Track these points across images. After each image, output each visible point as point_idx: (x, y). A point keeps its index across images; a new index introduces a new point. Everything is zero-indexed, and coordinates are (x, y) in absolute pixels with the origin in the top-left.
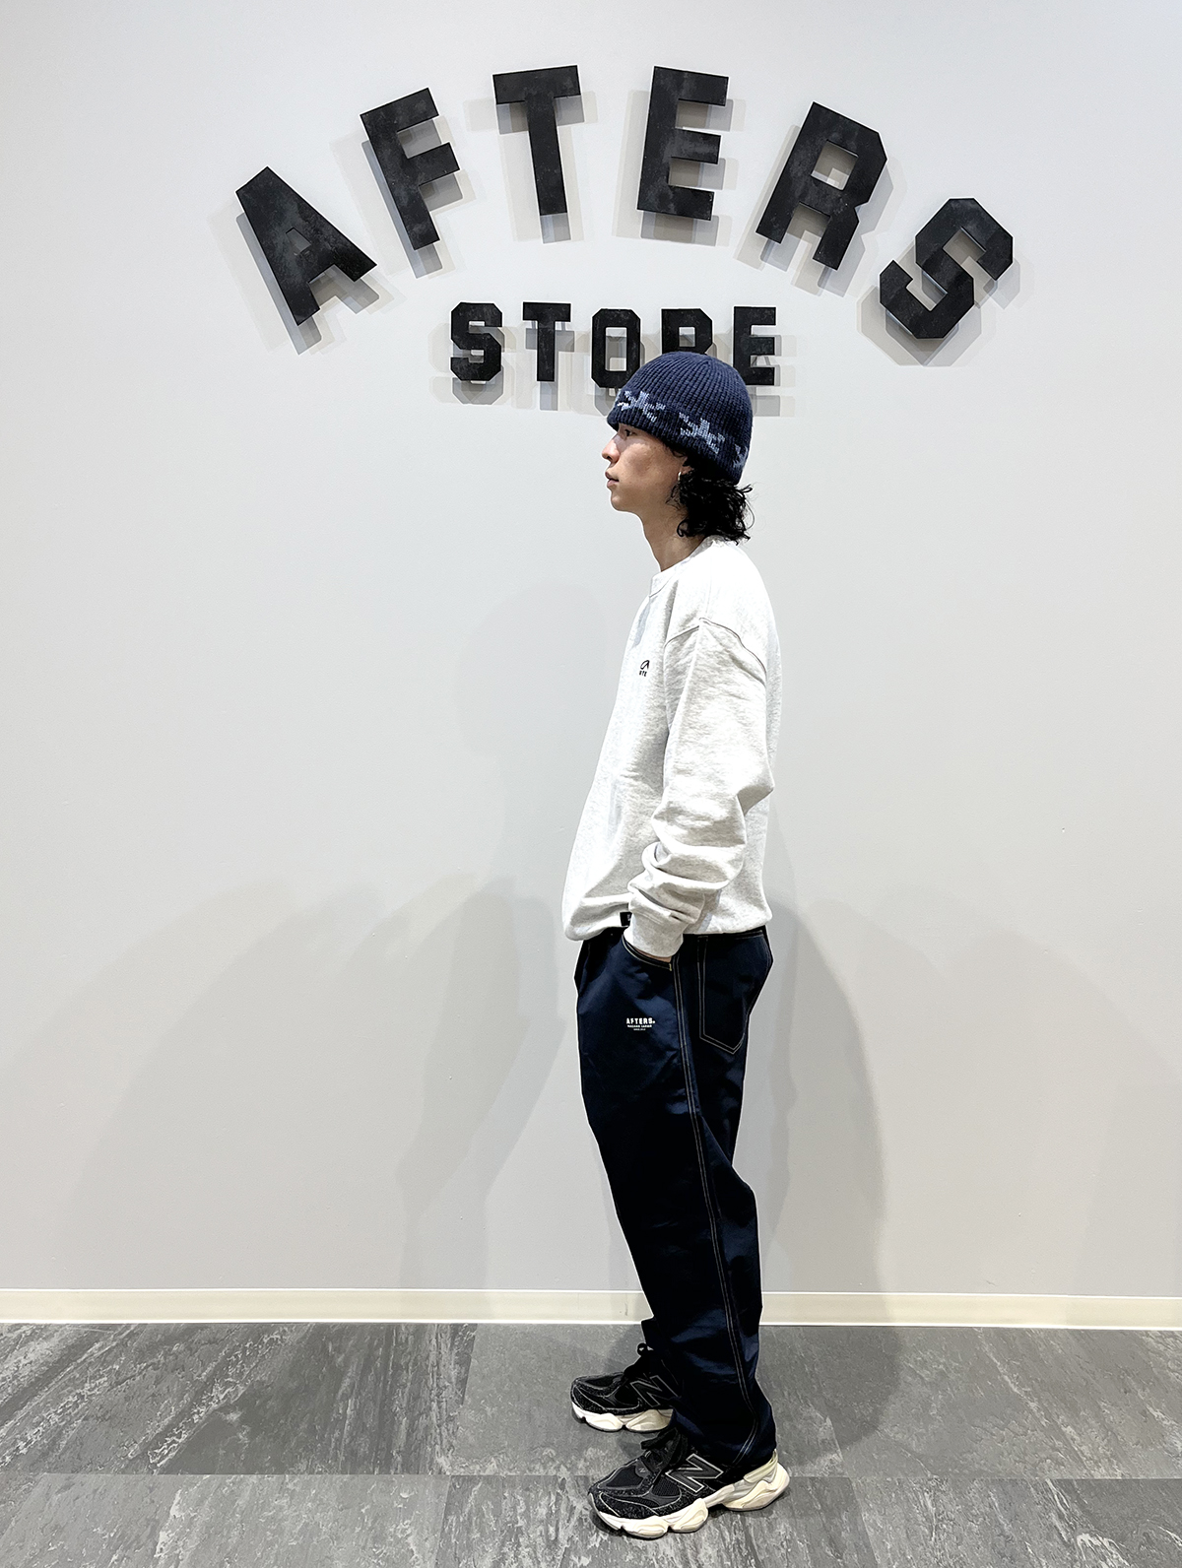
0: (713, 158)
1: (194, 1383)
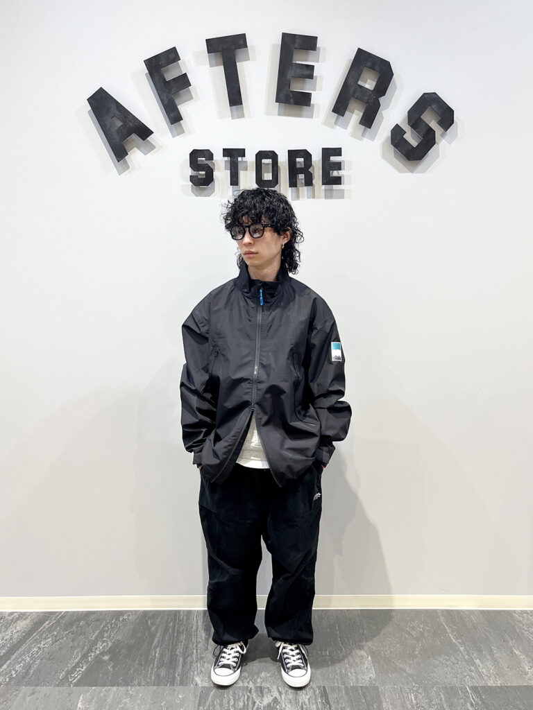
0: (311, 77)
1: (89, 641)
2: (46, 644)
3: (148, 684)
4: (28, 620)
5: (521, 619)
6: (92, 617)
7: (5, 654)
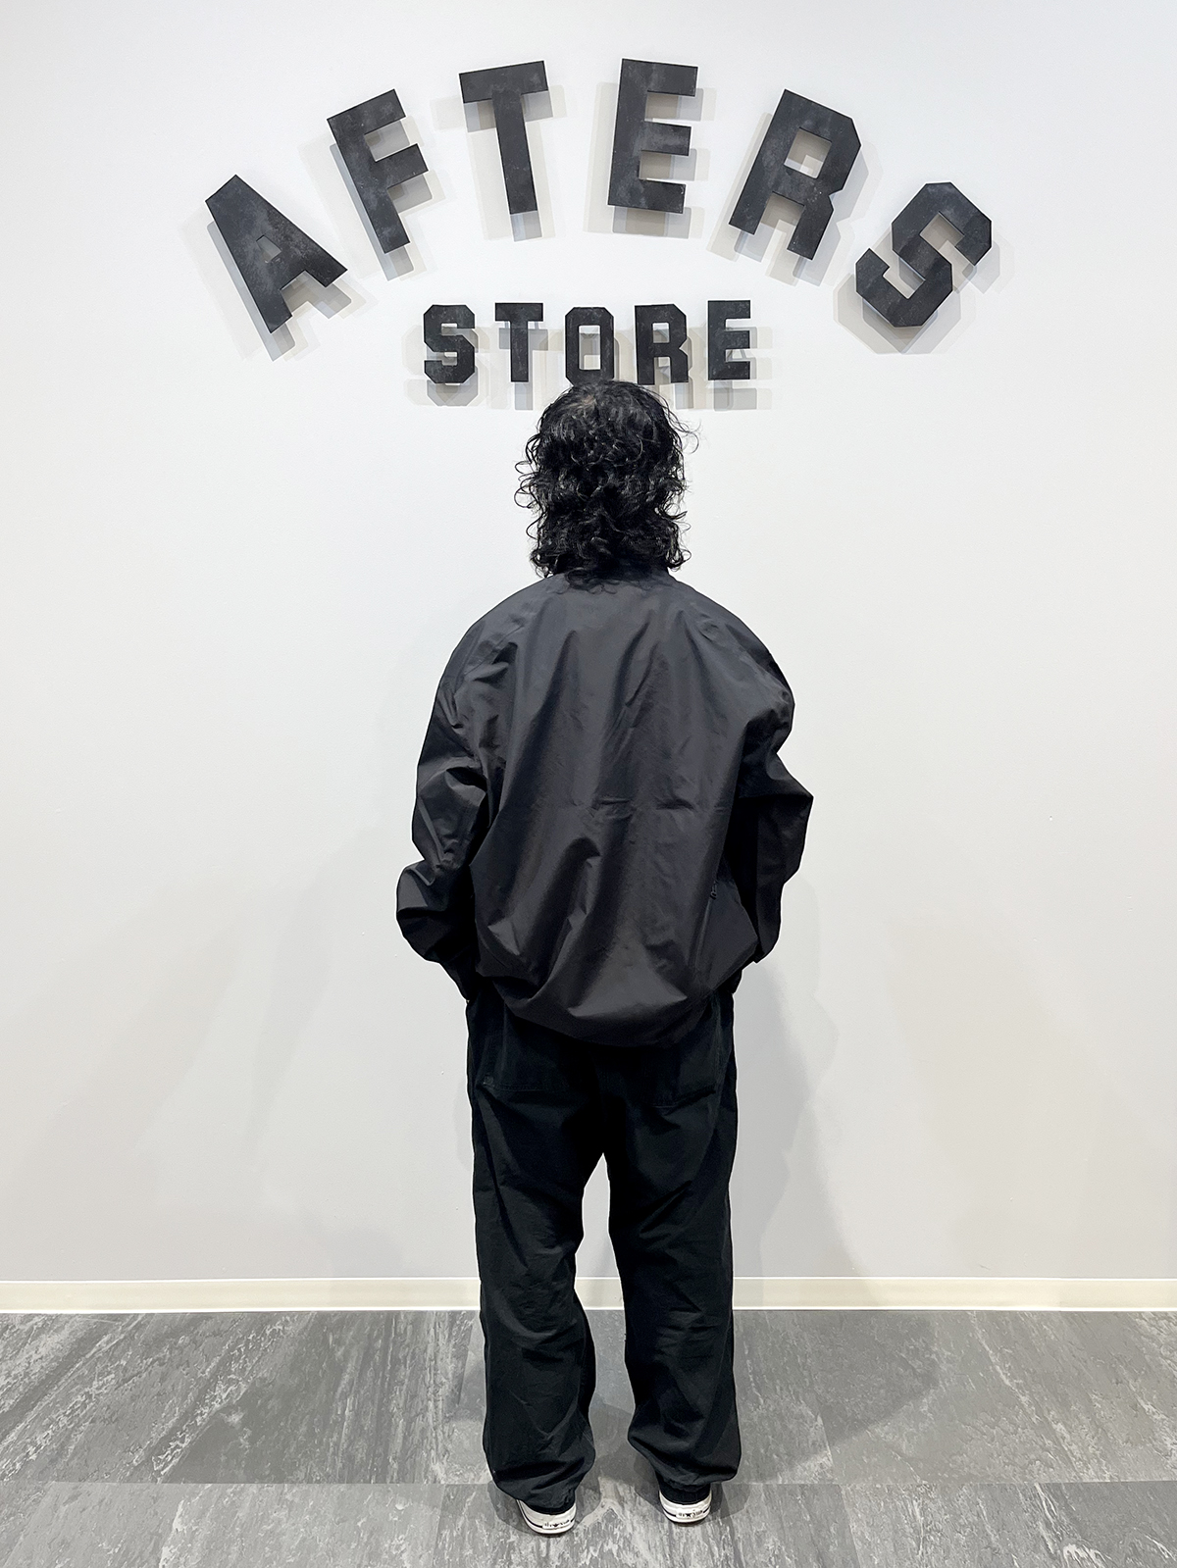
0: (684, 151)
1: (198, 1380)
2: (103, 1386)
3: (328, 1479)
4: (65, 1332)
5: (1155, 1332)
6: (203, 1328)
7: (13, 1409)
